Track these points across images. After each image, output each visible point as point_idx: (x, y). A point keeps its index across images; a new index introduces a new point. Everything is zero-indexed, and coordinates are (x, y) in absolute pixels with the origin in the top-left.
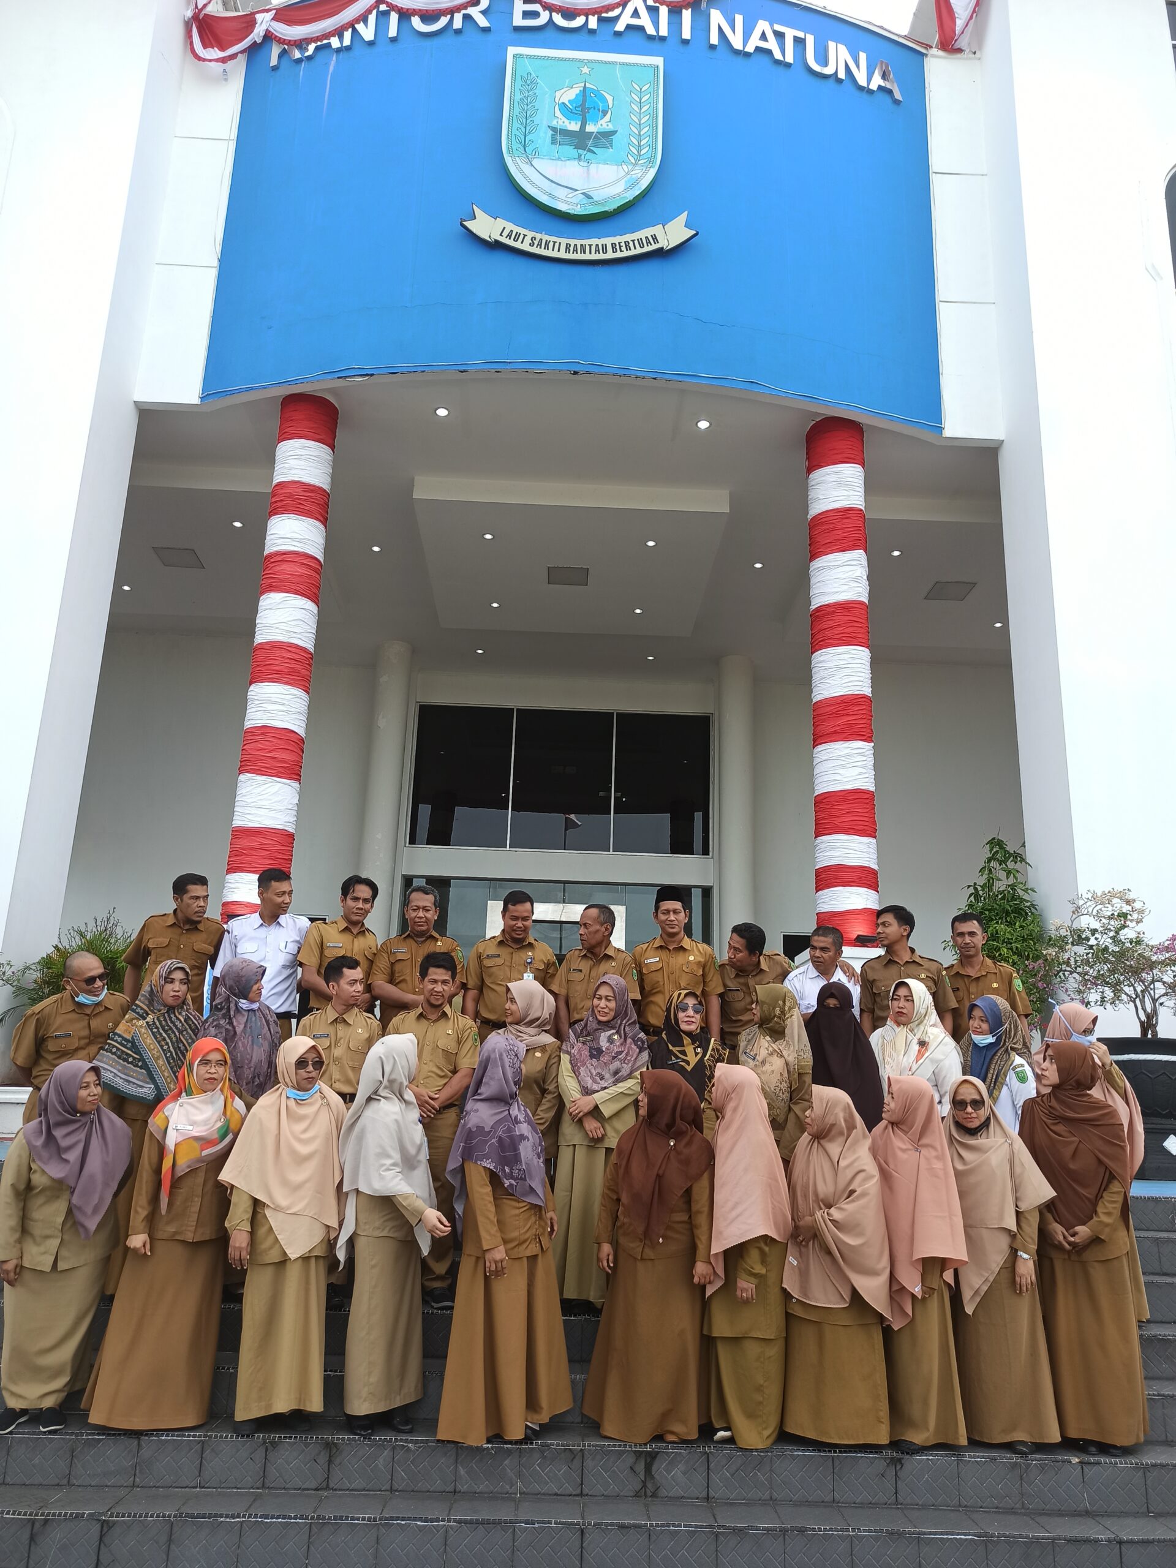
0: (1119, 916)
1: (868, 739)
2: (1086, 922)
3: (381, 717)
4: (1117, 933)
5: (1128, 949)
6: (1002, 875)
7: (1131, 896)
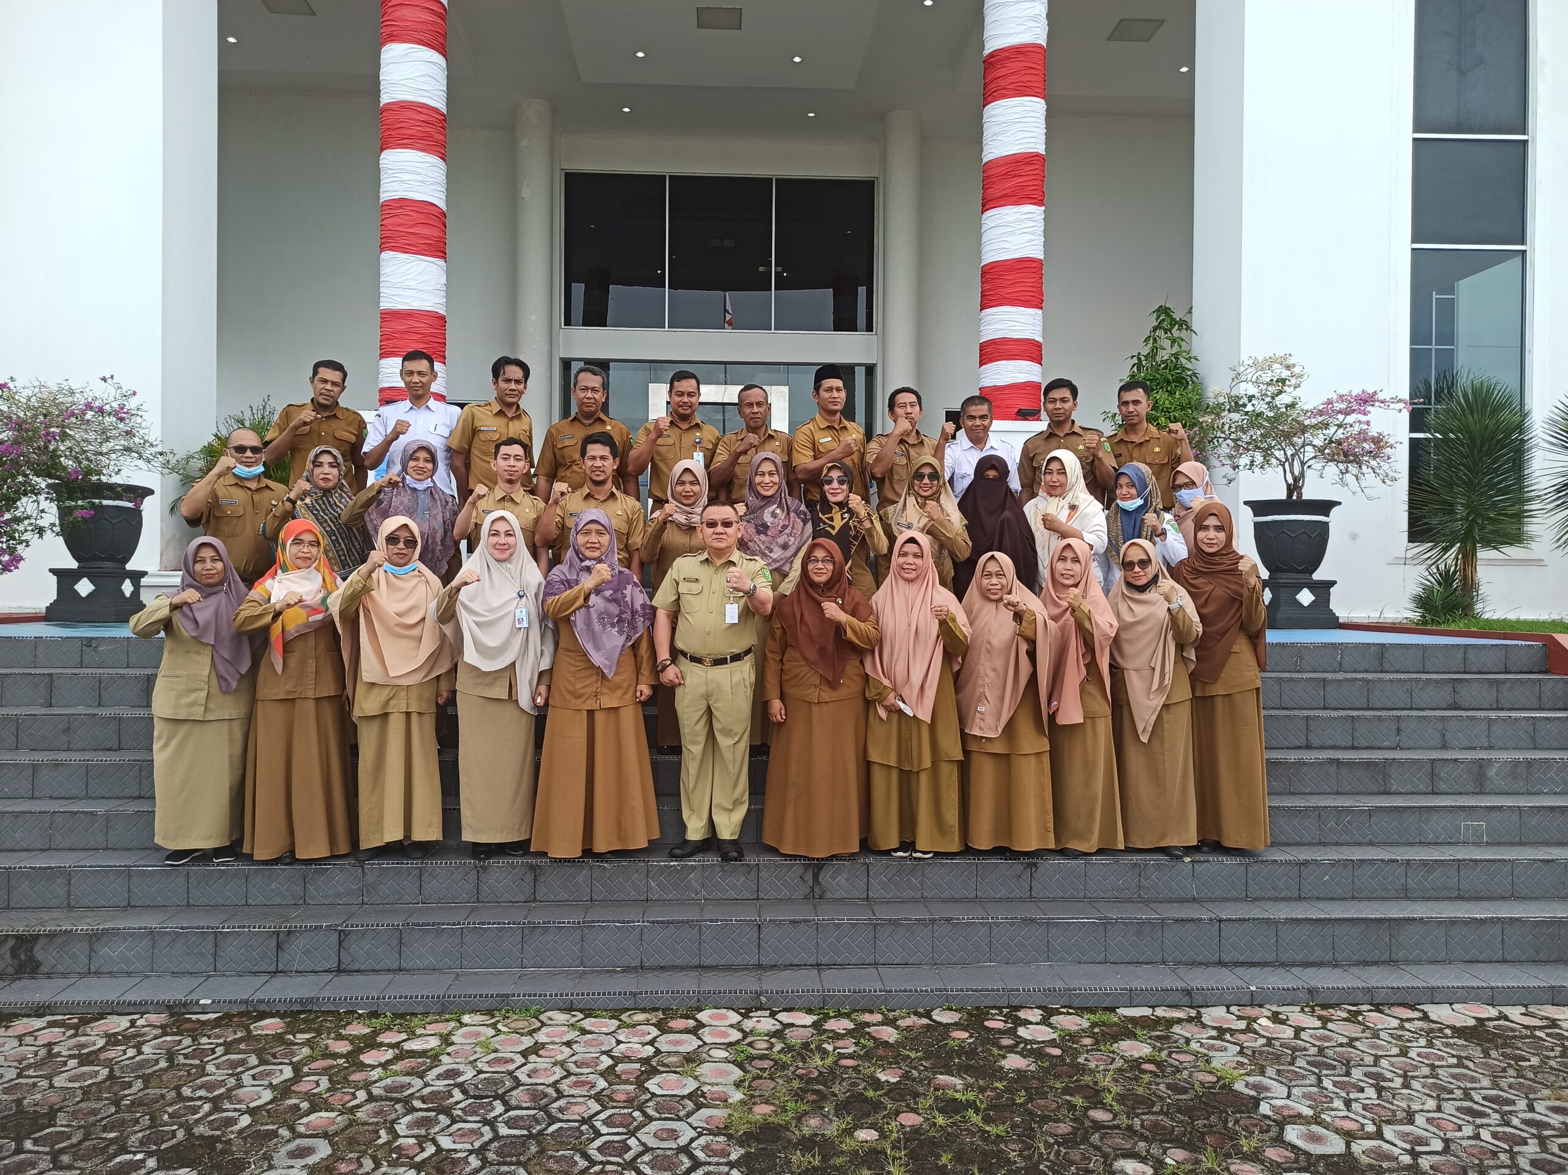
0: (1277, 381)
1: (1040, 203)
2: (1246, 388)
3: (524, 186)
4: (1273, 398)
5: (1282, 414)
6: (1167, 343)
7: (1291, 361)
